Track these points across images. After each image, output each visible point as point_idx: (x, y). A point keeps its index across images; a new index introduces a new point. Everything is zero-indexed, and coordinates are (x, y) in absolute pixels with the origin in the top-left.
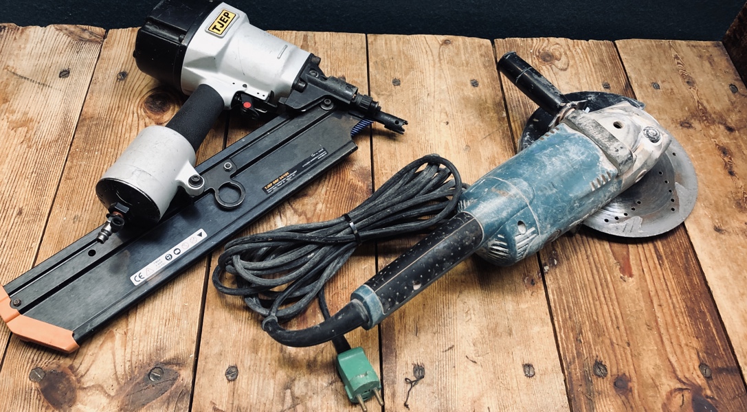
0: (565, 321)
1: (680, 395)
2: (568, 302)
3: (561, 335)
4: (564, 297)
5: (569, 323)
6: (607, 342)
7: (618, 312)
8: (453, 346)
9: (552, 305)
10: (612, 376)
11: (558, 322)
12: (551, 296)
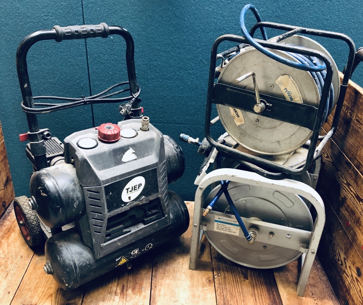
3: (218, 297)
5: (222, 294)
6: (235, 300)
7: (241, 291)
9: (216, 288)
12: (216, 286)
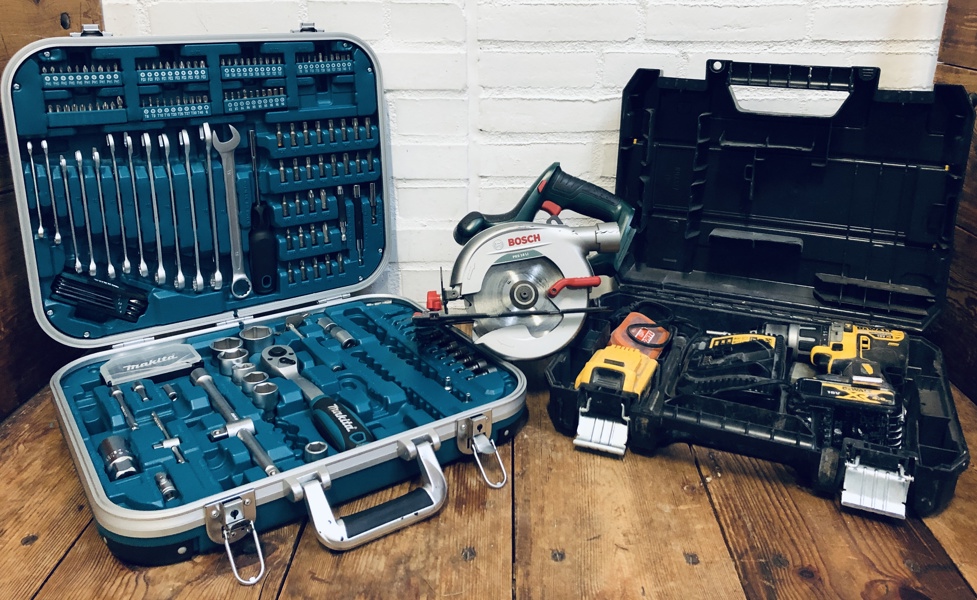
0: (733, 520)
1: (884, 586)
2: (736, 506)
4: (731, 502)
8: (599, 536)
10: (795, 567)
11: (726, 521)
